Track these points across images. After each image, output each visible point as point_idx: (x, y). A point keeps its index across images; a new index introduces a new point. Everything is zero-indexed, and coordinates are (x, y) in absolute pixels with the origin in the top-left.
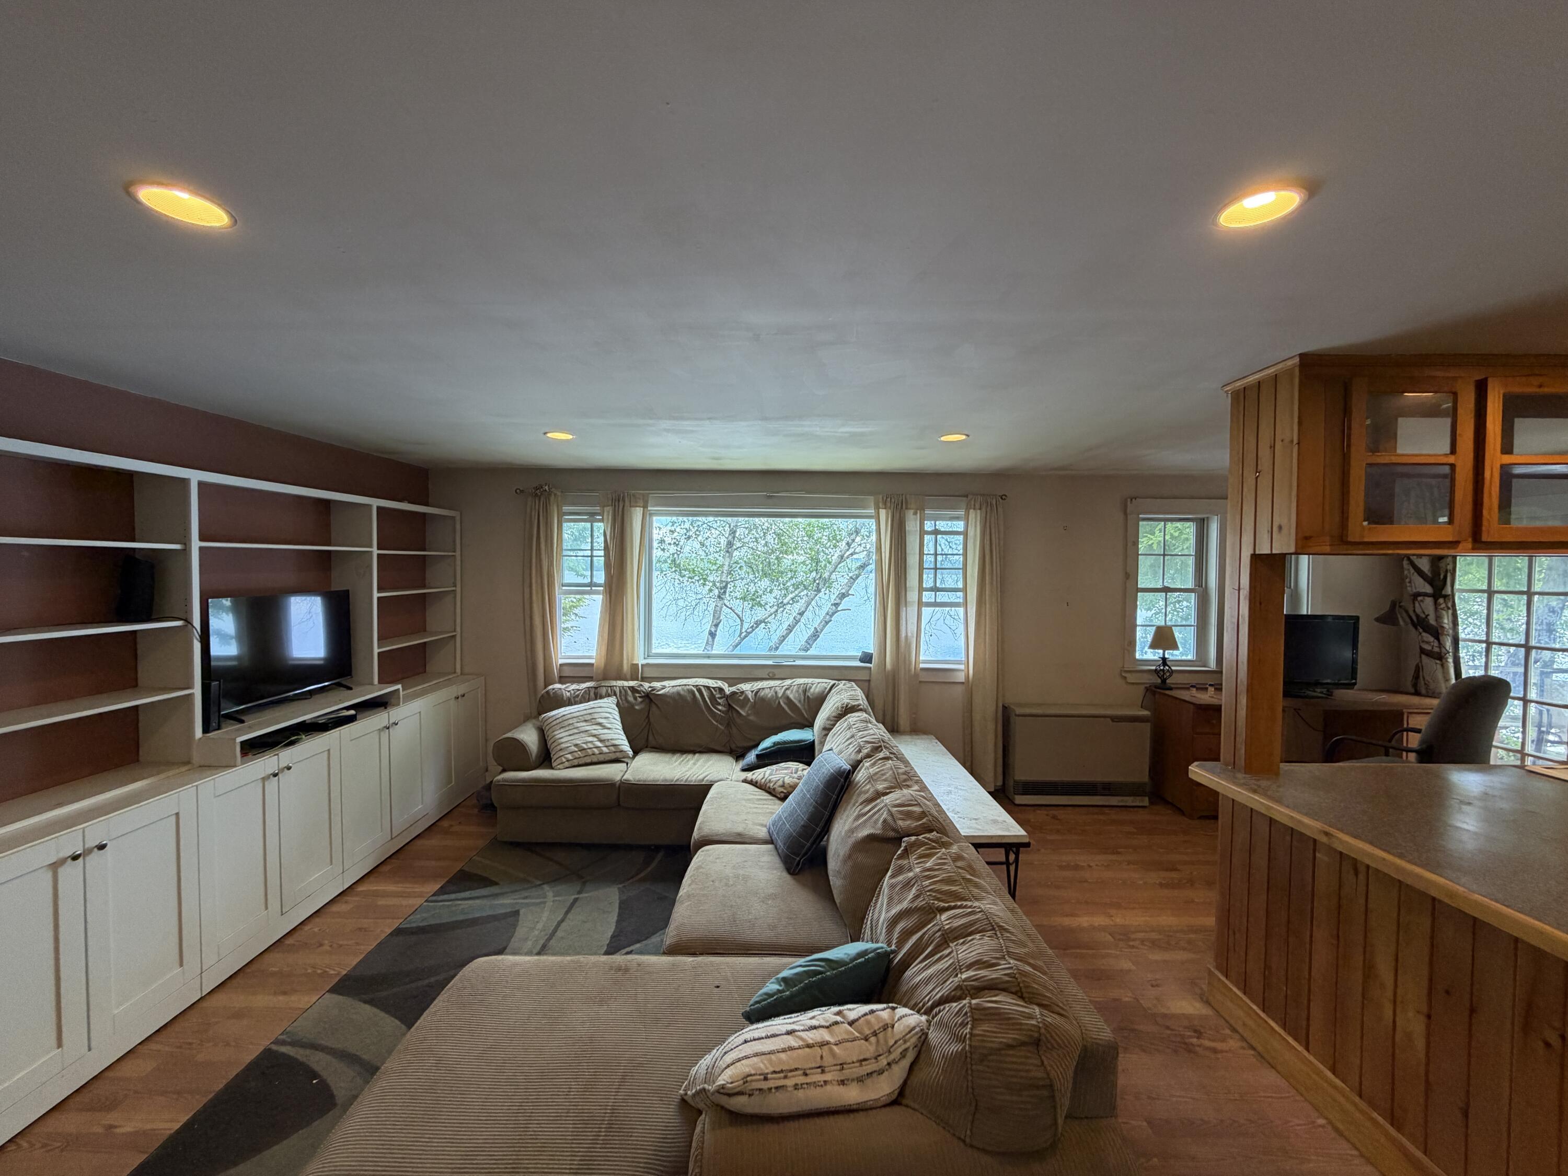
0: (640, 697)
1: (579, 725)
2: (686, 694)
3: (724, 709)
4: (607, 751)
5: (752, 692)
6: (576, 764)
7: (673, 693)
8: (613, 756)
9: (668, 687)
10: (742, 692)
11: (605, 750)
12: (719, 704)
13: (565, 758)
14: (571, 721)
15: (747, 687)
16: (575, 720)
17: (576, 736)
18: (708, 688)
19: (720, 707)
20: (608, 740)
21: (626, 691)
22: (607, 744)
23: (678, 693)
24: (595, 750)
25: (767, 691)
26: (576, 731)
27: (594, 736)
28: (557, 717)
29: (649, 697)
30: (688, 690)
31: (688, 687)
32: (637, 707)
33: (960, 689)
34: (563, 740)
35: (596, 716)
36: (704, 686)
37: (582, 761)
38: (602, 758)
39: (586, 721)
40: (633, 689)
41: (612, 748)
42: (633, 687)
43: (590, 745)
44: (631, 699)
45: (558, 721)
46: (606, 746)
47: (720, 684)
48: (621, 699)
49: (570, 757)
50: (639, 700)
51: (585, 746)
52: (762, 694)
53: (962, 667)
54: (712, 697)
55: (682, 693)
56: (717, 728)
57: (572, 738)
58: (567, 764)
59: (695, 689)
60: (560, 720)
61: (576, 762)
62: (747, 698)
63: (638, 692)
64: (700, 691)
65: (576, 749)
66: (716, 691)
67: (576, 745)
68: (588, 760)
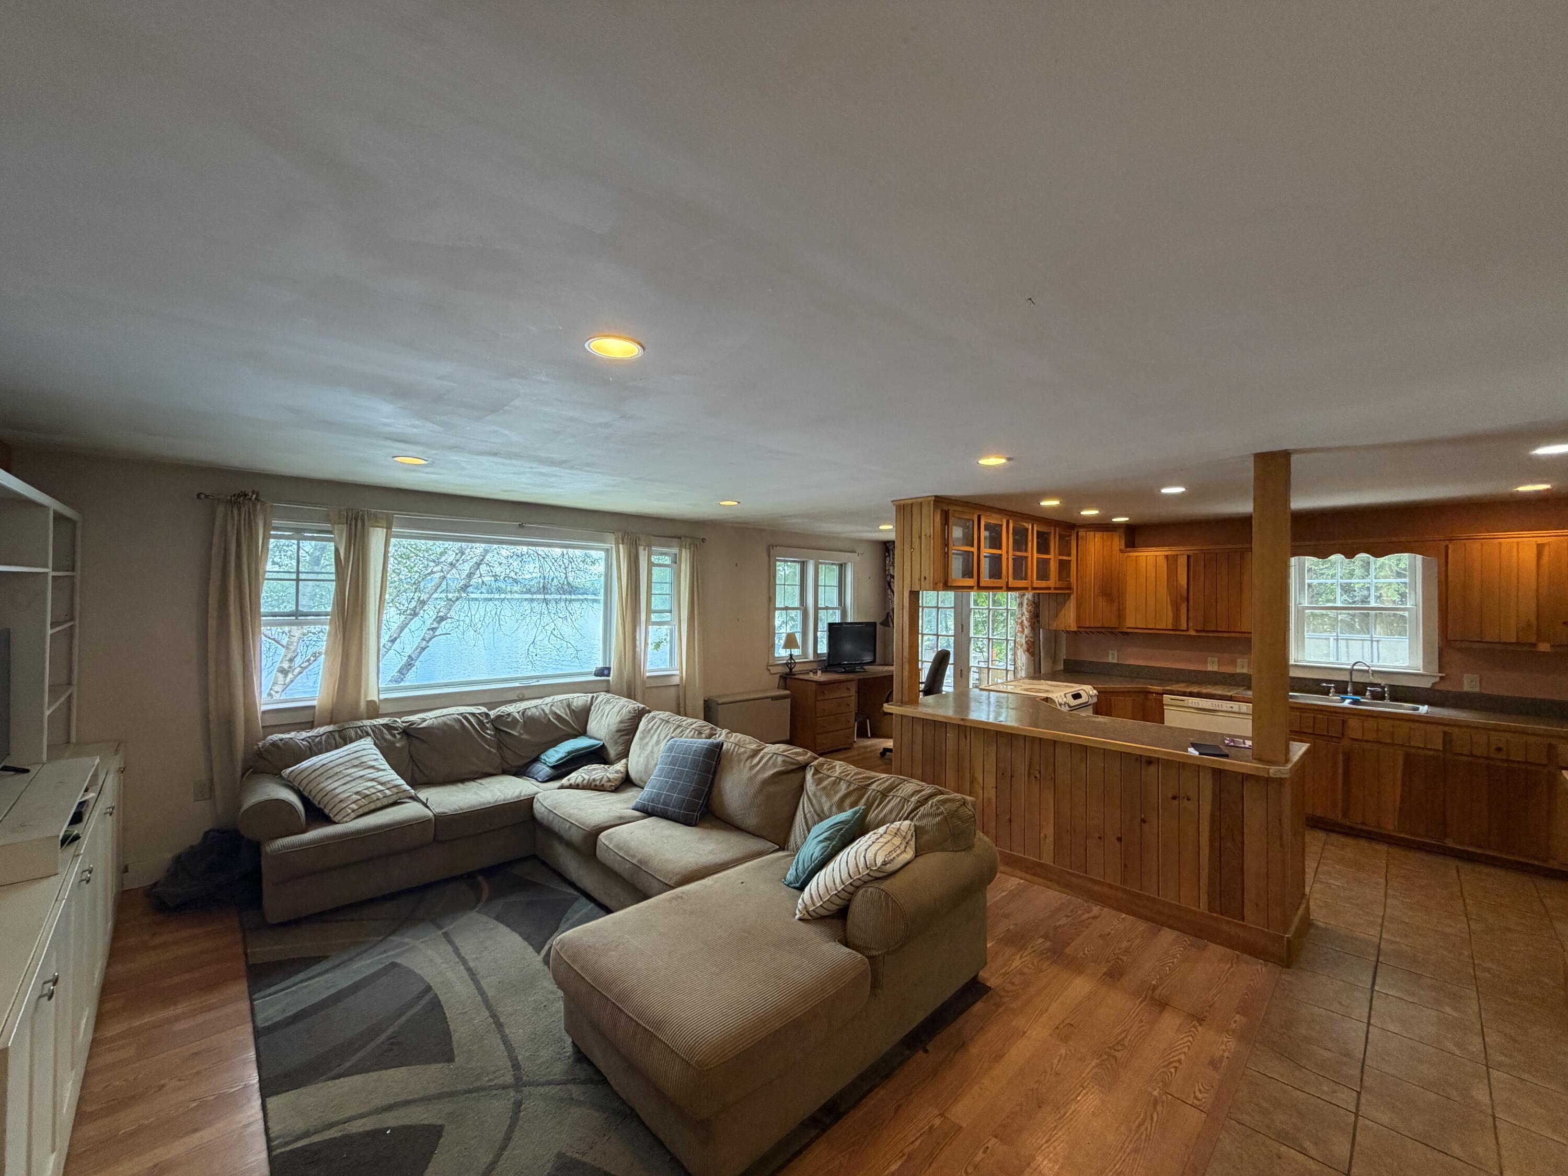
0: (398, 734)
1: (349, 771)
2: (454, 723)
3: (492, 733)
4: (391, 793)
5: (518, 712)
6: (361, 813)
7: (439, 724)
9: (430, 718)
10: (509, 714)
11: (388, 792)
12: (487, 729)
13: (350, 808)
14: (337, 770)
15: (513, 709)
16: (342, 768)
17: (353, 784)
18: (473, 714)
19: (489, 732)
20: (389, 782)
21: (380, 730)
22: (389, 786)
23: (445, 724)
24: (379, 794)
25: (534, 710)
26: (348, 779)
27: (373, 780)
28: (314, 768)
29: (408, 733)
30: (454, 719)
31: (453, 716)
33: (673, 691)
34: (338, 791)
35: (364, 759)
36: (469, 713)
37: (366, 809)
38: (385, 801)
39: (355, 766)
40: (386, 726)
41: (395, 790)
42: (386, 724)
43: (373, 791)
44: (388, 737)
45: (318, 772)
46: (388, 789)
47: (482, 709)
49: (354, 806)
50: (398, 736)
51: (366, 792)
52: (529, 713)
53: (678, 672)
54: (480, 723)
55: (449, 722)
56: (489, 752)
57: (348, 786)
58: (353, 815)
60: (322, 770)
61: (361, 811)
62: (515, 719)
63: (396, 729)
64: (466, 718)
65: (360, 798)
66: (482, 716)
67: (357, 793)
68: (372, 806)
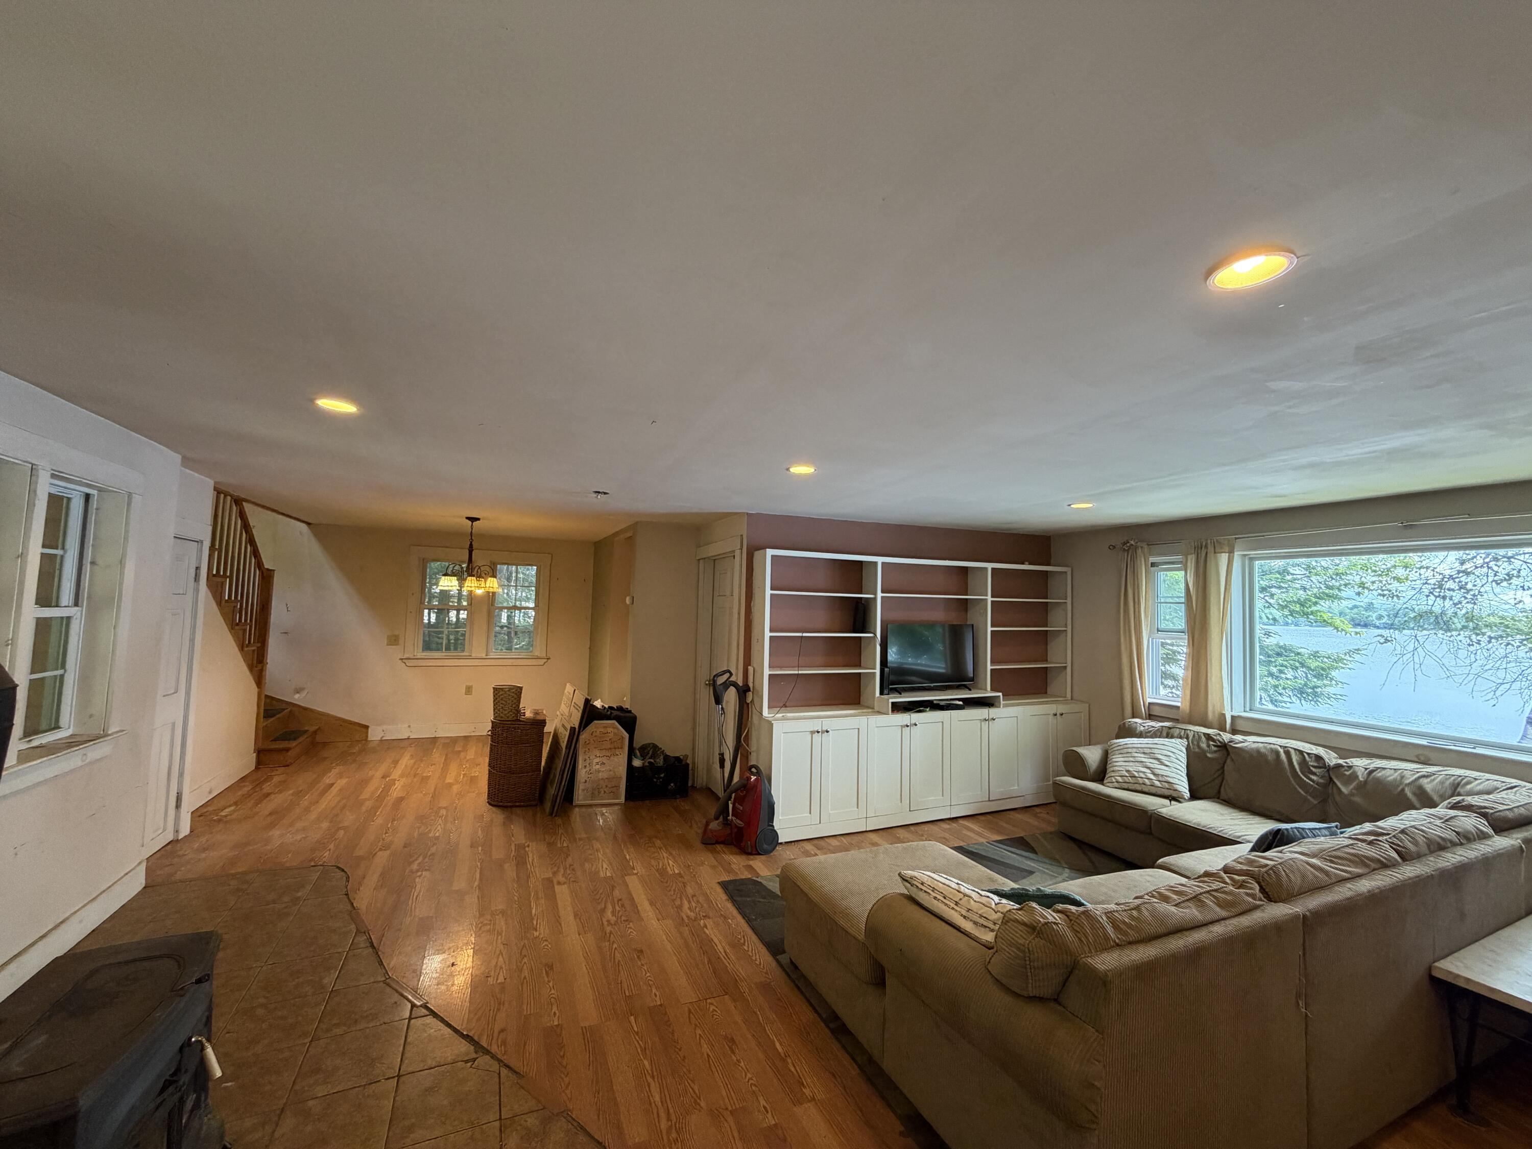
0: (1213, 745)
2: (1269, 754)
3: (1321, 781)
4: (1160, 785)
5: (1366, 769)
7: (1252, 749)
8: (1167, 793)
9: (1250, 742)
10: (1350, 767)
12: (1314, 774)
13: (1116, 779)
15: (1360, 764)
18: (1301, 752)
19: (1314, 778)
21: (1200, 737)
23: (1258, 751)
29: (1224, 747)
30: (1272, 750)
31: (1272, 746)
32: (1209, 755)
36: (1295, 749)
37: (1132, 786)
40: (1208, 737)
41: (1166, 785)
42: (1208, 735)
43: (1142, 775)
44: (1204, 745)
45: (1119, 748)
46: (1159, 781)
47: (1321, 751)
48: (1192, 743)
49: (1120, 779)
50: (1214, 748)
51: (1136, 774)
52: (1379, 774)
54: (1305, 763)
55: (1263, 750)
57: (1127, 764)
58: (1116, 785)
59: (1281, 751)
60: (1122, 747)
61: (1126, 786)
63: (1214, 740)
64: (1287, 753)
65: (1128, 775)
68: (1138, 787)
